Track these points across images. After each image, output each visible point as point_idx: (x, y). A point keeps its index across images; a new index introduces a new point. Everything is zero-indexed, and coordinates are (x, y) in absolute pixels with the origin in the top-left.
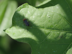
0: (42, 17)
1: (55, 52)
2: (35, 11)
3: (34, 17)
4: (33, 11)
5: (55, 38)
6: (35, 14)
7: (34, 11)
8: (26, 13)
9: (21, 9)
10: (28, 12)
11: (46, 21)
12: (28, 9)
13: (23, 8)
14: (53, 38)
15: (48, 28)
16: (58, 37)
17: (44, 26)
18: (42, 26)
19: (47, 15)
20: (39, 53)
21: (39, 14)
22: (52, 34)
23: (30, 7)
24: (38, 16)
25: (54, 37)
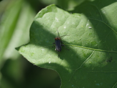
0: (78, 27)
1: (98, 85)
2: (68, 17)
3: (65, 28)
4: (63, 17)
5: (100, 63)
6: (68, 22)
7: (66, 18)
8: (52, 20)
9: (44, 14)
10: (56, 18)
11: (85, 34)
12: (56, 13)
13: (47, 12)
14: (95, 62)
15: (88, 46)
16: (104, 61)
17: (81, 43)
18: (78, 42)
19: (86, 25)
20: (73, 86)
21: (73, 23)
22: (94, 55)
23: (59, 10)
24: (71, 26)
25: (98, 60)
